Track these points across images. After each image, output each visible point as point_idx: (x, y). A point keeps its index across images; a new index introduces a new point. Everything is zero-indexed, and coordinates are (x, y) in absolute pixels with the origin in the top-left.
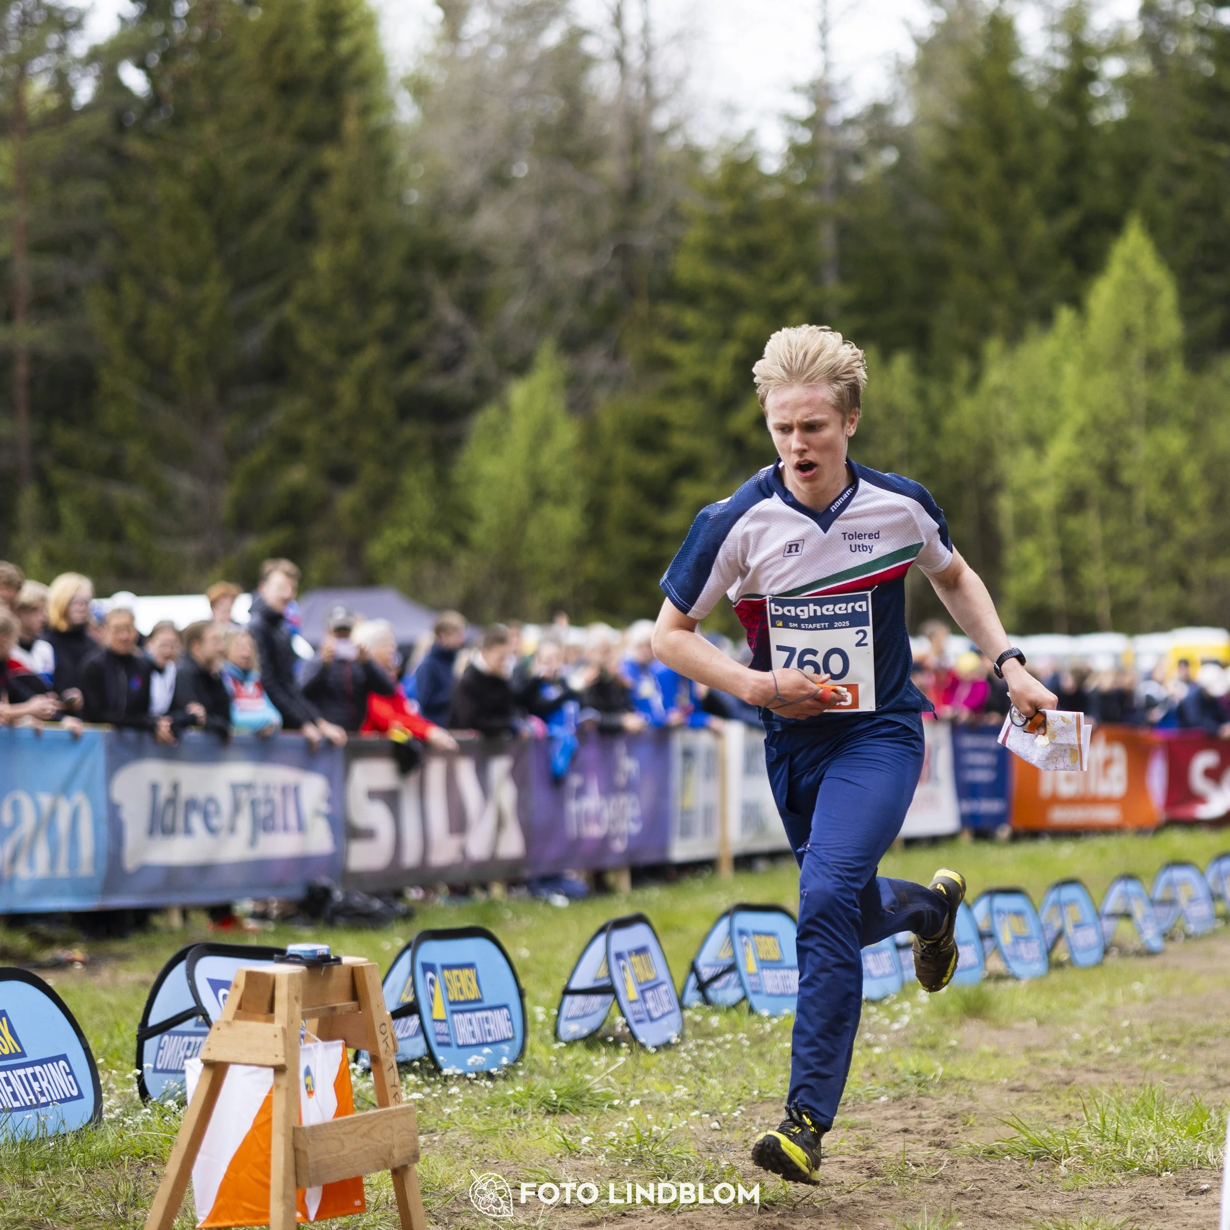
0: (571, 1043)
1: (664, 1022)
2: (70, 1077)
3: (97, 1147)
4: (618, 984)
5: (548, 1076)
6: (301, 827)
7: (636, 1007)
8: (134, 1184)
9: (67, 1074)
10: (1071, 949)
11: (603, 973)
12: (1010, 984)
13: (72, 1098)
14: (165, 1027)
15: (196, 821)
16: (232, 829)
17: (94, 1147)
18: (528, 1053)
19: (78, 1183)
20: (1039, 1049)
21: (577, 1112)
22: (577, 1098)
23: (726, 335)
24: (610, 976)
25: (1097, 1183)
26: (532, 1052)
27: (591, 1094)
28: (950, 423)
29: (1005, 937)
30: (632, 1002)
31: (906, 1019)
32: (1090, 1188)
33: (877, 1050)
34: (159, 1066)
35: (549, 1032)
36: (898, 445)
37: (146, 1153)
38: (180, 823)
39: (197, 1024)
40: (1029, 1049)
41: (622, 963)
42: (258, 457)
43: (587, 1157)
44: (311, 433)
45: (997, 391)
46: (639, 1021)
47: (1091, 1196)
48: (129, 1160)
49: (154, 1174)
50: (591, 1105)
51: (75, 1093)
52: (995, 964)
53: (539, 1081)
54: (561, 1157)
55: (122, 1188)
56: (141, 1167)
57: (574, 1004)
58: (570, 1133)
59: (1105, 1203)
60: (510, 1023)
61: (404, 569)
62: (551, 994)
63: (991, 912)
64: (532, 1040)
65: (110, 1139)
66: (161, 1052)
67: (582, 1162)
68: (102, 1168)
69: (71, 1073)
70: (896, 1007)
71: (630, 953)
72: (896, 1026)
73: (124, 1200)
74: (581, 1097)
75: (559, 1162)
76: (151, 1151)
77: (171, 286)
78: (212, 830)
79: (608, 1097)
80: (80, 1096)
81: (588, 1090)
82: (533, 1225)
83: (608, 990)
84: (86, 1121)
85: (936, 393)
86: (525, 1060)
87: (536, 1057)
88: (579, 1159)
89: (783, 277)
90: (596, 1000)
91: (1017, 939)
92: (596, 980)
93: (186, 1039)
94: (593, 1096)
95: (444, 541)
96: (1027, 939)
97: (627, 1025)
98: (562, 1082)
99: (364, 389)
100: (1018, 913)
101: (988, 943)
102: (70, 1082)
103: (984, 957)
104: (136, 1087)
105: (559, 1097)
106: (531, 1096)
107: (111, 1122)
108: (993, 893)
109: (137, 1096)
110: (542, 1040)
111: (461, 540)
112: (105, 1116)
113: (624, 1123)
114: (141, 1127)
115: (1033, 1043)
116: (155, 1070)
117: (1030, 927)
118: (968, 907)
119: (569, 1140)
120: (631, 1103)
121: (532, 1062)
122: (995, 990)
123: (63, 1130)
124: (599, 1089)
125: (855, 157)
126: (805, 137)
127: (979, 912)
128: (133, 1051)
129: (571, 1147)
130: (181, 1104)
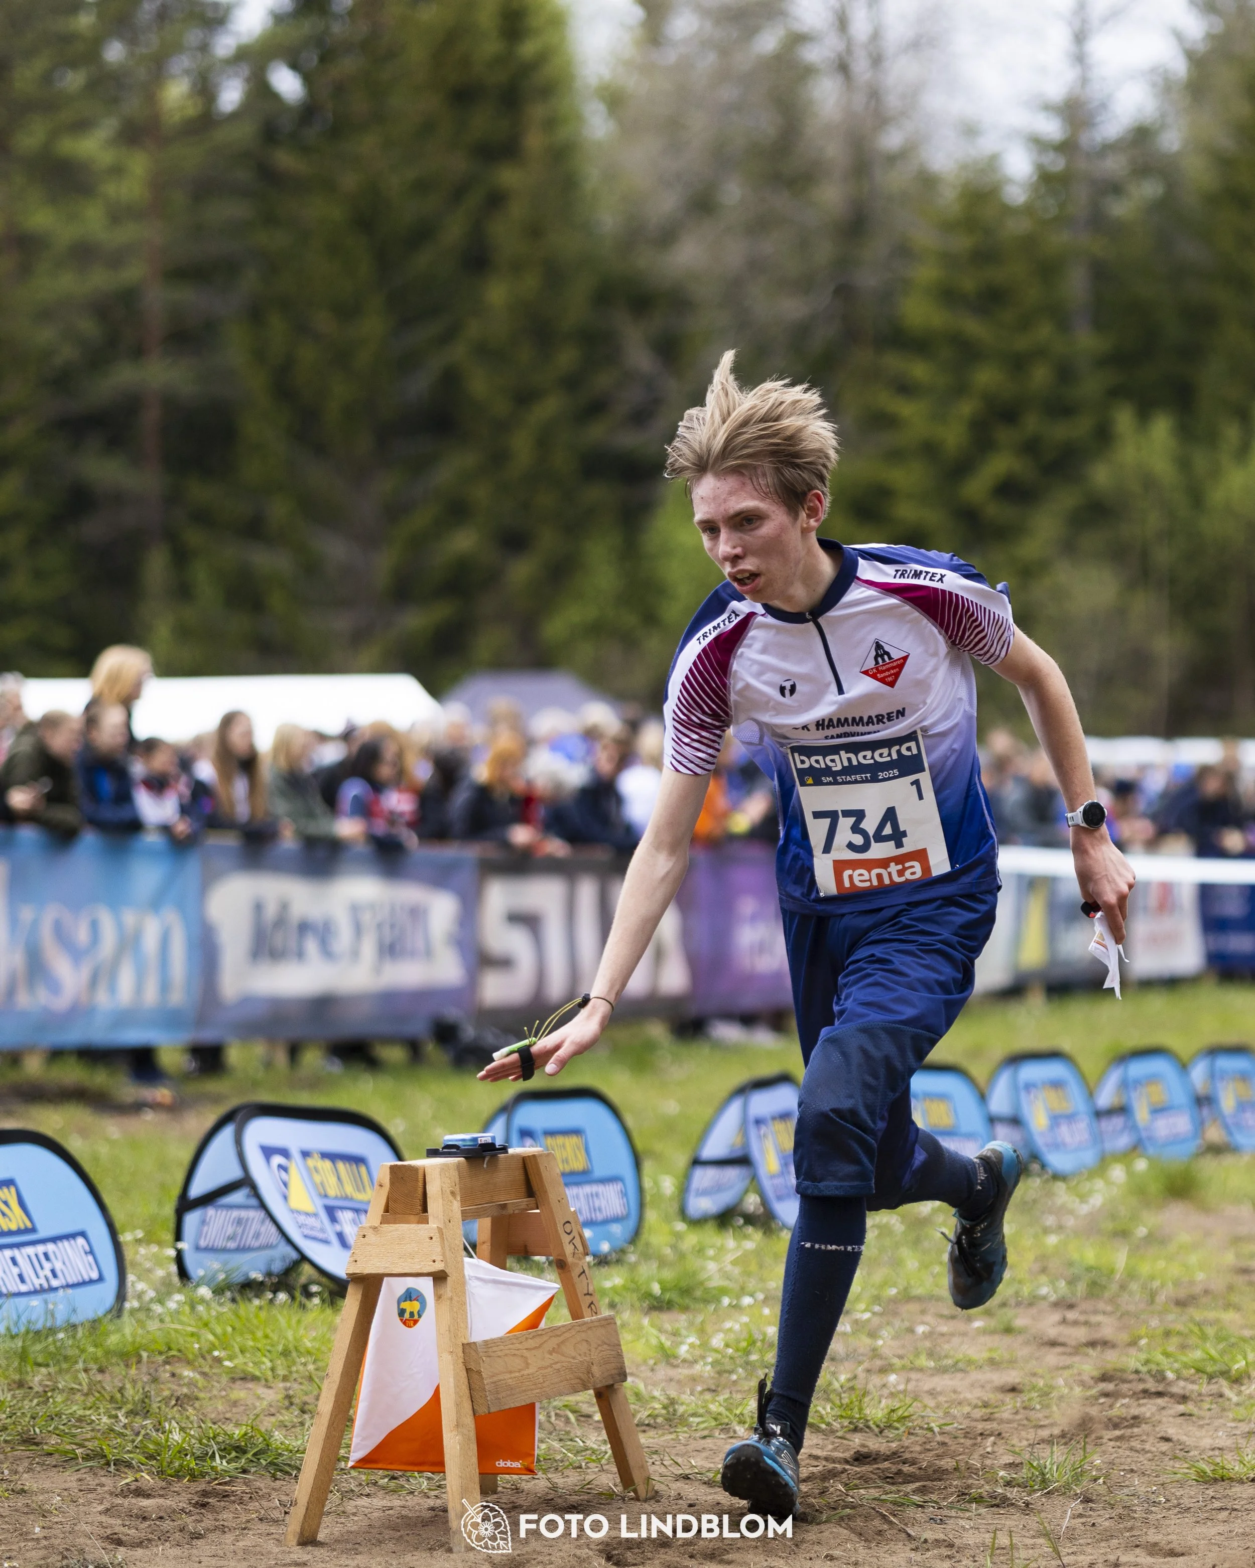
0: (697, 1222)
2: (90, 1258)
3: (113, 1340)
4: (756, 1153)
5: (663, 1263)
6: (428, 952)
7: (778, 1181)
8: (145, 1388)
9: (86, 1253)
11: (738, 1141)
12: (1228, 1160)
13: (91, 1282)
14: (209, 1199)
15: (311, 946)
16: (353, 954)
17: (109, 1342)
18: (644, 1235)
19: (80, 1384)
21: (685, 1309)
22: (686, 1292)
23: (960, 389)
24: (746, 1145)
26: (649, 1233)
27: (704, 1289)
28: (1217, 496)
29: (1227, 1102)
30: (772, 1177)
31: (1097, 1201)
33: (1053, 1240)
34: (203, 1243)
35: (674, 1208)
36: (1154, 521)
37: (170, 1349)
38: (292, 946)
39: (248, 1196)
40: (1236, 1241)
41: (763, 1129)
42: (420, 519)
43: (686, 1365)
44: (481, 493)
46: (780, 1198)
48: (148, 1357)
49: (173, 1375)
50: (704, 1301)
51: (95, 1275)
52: (1214, 1134)
53: (647, 1270)
54: (655, 1364)
55: (130, 1391)
56: (159, 1366)
57: (704, 1177)
58: (671, 1335)
60: (625, 1200)
61: (585, 651)
63: (1212, 1075)
64: (651, 1216)
65: (128, 1331)
67: (680, 1370)
68: (116, 1366)
69: (91, 1252)
70: (1087, 1185)
71: (774, 1118)
72: (1084, 1209)
73: (130, 1406)
74: (694, 1290)
76: (173, 1346)
78: (327, 953)
79: (722, 1292)
80: (101, 1279)
81: (702, 1283)
82: (602, 1449)
83: (742, 1160)
85: (1201, 461)
86: (641, 1243)
87: (654, 1238)
88: (677, 1366)
89: (1025, 324)
90: (732, 1174)
91: (1242, 1106)
92: (732, 1147)
93: (235, 1213)
94: (707, 1290)
95: (630, 619)
97: (765, 1202)
98: (670, 1274)
99: (543, 443)
100: (1243, 1077)
101: (1205, 1111)
102: (90, 1264)
103: (1200, 1126)
104: (174, 1268)
105: (664, 1290)
106: (634, 1290)
107: (133, 1312)
108: (1214, 1051)
109: (175, 1279)
110: (665, 1219)
111: (650, 619)
112: (128, 1305)
113: (736, 1324)
114: (168, 1318)
115: (1242, 1231)
116: (198, 1248)
118: (1184, 1067)
119: (668, 1344)
120: (747, 1301)
121: (647, 1244)
122: (1209, 1167)
123: (74, 1319)
124: (716, 1282)
125: (1115, 188)
126: (1057, 164)
127: (1198, 1073)
128: (171, 1227)
129: (669, 1352)
130: (219, 1291)
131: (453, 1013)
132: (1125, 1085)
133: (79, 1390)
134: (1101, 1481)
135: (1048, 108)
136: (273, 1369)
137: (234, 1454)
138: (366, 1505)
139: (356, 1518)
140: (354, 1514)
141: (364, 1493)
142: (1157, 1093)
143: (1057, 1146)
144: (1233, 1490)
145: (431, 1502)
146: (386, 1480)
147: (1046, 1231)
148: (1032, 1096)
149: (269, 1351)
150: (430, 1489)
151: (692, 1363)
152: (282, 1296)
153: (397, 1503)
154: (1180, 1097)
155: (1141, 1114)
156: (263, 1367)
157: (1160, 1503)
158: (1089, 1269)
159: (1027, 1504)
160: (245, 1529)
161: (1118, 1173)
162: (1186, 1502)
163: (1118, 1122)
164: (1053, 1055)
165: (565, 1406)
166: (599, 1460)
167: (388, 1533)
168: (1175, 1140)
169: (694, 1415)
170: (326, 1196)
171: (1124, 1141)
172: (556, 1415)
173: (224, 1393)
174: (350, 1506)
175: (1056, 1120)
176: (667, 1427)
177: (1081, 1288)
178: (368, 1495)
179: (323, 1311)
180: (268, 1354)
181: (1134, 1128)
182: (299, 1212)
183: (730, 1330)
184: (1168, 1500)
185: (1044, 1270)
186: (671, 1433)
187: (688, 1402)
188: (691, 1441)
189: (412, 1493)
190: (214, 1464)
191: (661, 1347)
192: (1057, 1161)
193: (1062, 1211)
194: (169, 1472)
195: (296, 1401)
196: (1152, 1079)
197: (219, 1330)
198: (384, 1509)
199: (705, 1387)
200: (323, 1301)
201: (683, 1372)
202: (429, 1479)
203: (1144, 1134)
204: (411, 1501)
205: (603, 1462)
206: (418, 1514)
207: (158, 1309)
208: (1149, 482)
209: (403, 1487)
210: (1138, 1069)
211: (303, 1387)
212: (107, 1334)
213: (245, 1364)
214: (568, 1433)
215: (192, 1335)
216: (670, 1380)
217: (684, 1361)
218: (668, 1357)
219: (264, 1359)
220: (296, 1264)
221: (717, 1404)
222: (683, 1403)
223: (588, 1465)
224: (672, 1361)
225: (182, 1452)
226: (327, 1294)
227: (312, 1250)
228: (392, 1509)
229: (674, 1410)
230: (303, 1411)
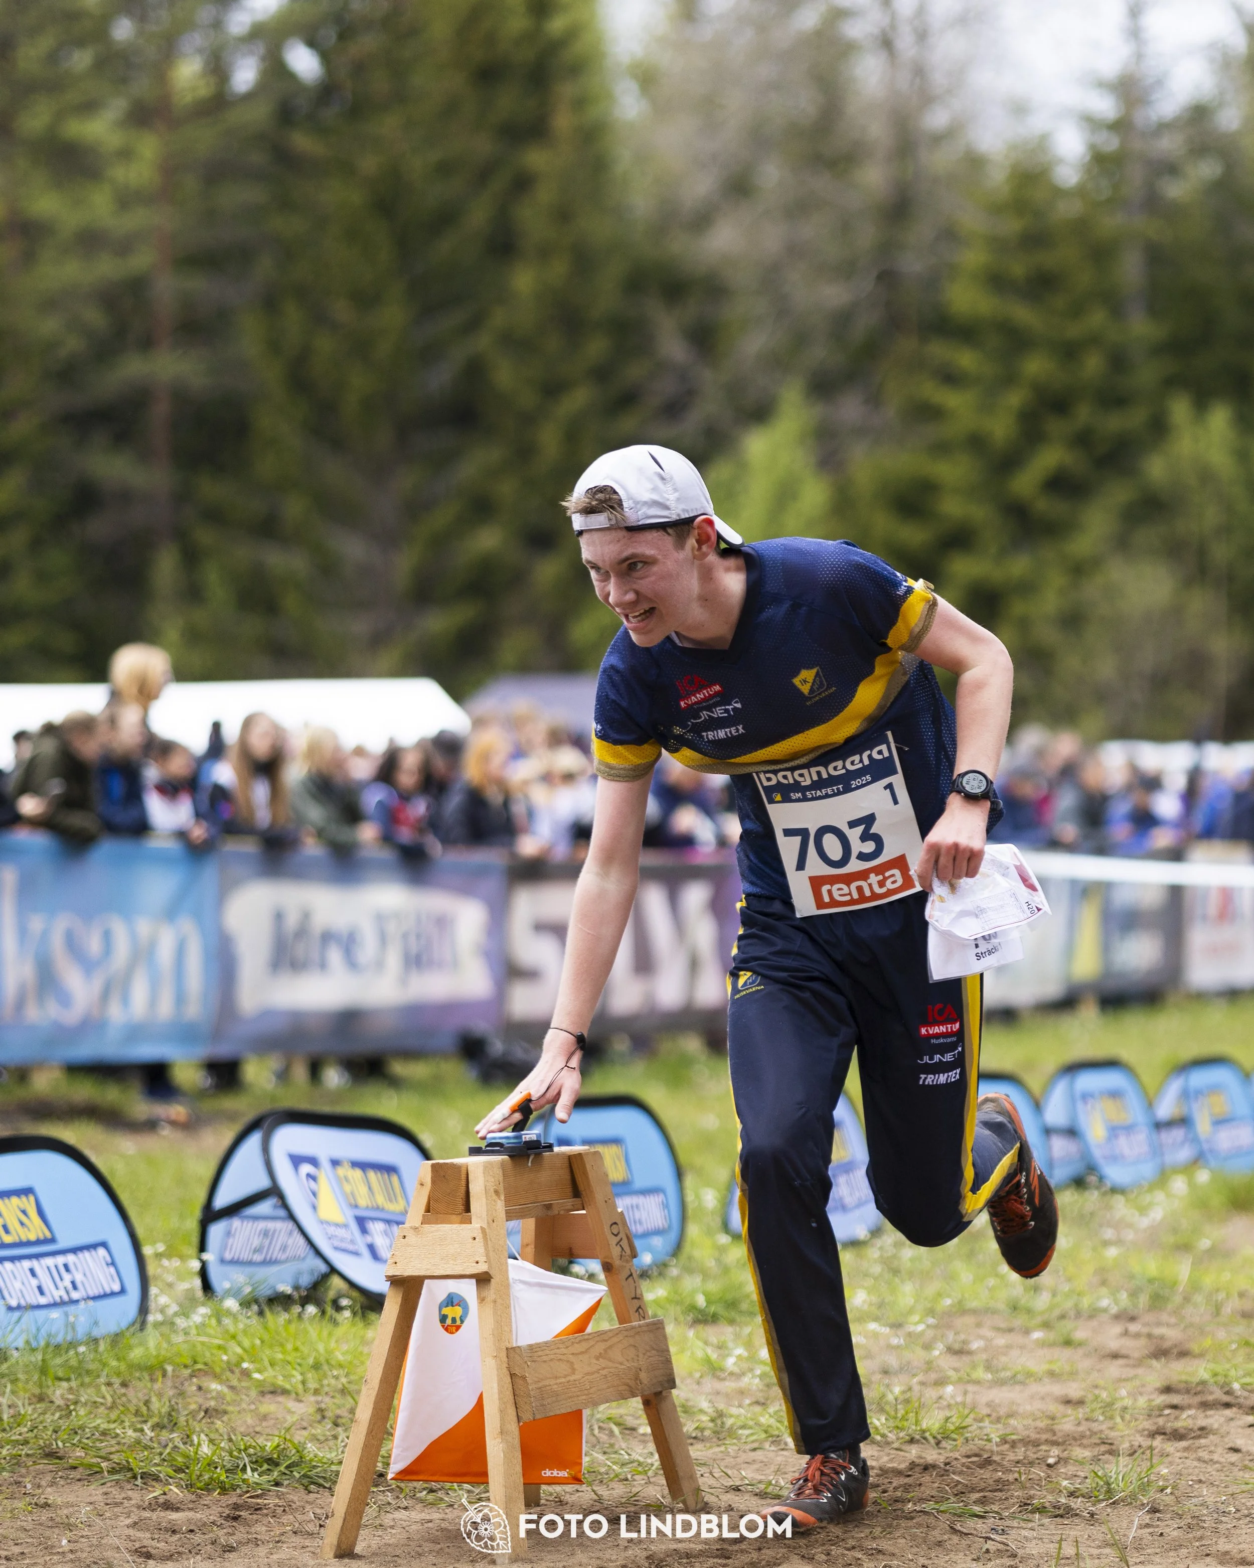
1: (857, 1213)
2: (112, 1270)
3: (136, 1354)
5: (706, 1275)
6: (455, 964)
8: (171, 1402)
9: (107, 1264)
13: (113, 1294)
14: (234, 1210)
15: (335, 955)
16: (378, 965)
17: (132, 1355)
18: (687, 1248)
19: (104, 1397)
21: (732, 1322)
22: (732, 1304)
23: (1009, 379)
26: (692, 1246)
31: (1158, 1214)
33: (1112, 1252)
34: (228, 1256)
35: (717, 1222)
36: (1211, 516)
37: (195, 1362)
38: (314, 956)
39: (275, 1207)
42: (441, 517)
43: (733, 1378)
44: (507, 489)
48: (173, 1371)
49: (200, 1388)
51: (116, 1287)
53: (691, 1283)
54: (701, 1377)
55: (155, 1404)
56: (185, 1380)
58: (717, 1347)
60: (666, 1212)
64: (693, 1231)
65: (152, 1344)
66: (231, 1241)
67: (727, 1383)
68: (140, 1379)
69: (113, 1264)
70: (1147, 1198)
72: (1144, 1223)
73: (155, 1420)
74: (740, 1303)
75: (698, 1383)
76: (199, 1359)
78: (352, 966)
80: (123, 1291)
81: (748, 1296)
82: (649, 1461)
84: (124, 1324)
86: (682, 1257)
87: (697, 1254)
88: (724, 1379)
89: (1076, 311)
93: (262, 1225)
98: (713, 1287)
102: (112, 1276)
104: (198, 1282)
105: (709, 1302)
106: (677, 1303)
107: (157, 1325)
109: (199, 1293)
110: (709, 1233)
112: (151, 1318)
114: (194, 1331)
116: (222, 1261)
118: (1248, 1079)
119: (714, 1356)
121: (690, 1258)
123: (96, 1333)
125: (1171, 169)
126: (1111, 143)
128: (195, 1239)
129: (715, 1365)
130: (246, 1304)
131: (481, 1026)
132: (1185, 1096)
133: (102, 1404)
134: (1168, 1491)
135: (1102, 85)
136: (303, 1383)
137: (266, 1466)
138: (404, 1518)
139: (394, 1531)
140: (392, 1527)
141: (402, 1506)
142: (1219, 1104)
143: (1115, 1158)
146: (425, 1493)
147: (1105, 1244)
148: (1089, 1106)
149: (300, 1365)
150: (470, 1502)
151: (740, 1376)
152: (311, 1309)
153: (436, 1516)
154: (1243, 1108)
155: (1203, 1125)
156: (294, 1380)
157: (1229, 1513)
158: (1152, 1281)
159: (1092, 1515)
160: (278, 1542)
161: (1179, 1185)
163: (1178, 1134)
164: (1110, 1064)
165: (609, 1419)
166: (646, 1472)
167: (427, 1546)
168: (1238, 1152)
169: (743, 1427)
170: (356, 1206)
171: (1185, 1153)
172: (600, 1428)
173: (253, 1407)
174: (387, 1519)
175: (1114, 1131)
176: (715, 1440)
177: (1143, 1300)
178: (406, 1508)
179: (354, 1324)
180: (298, 1367)
181: (1195, 1140)
184: (1238, 1510)
185: (1104, 1283)
186: (718, 1446)
187: (736, 1414)
188: (741, 1453)
189: (451, 1506)
190: (245, 1477)
191: (708, 1361)
192: (1115, 1173)
193: (1119, 1225)
194: (199, 1485)
195: (329, 1414)
196: (1215, 1089)
197: (246, 1343)
198: (423, 1522)
199: (754, 1400)
200: (354, 1314)
201: (730, 1385)
202: (469, 1491)
203: (1206, 1147)
204: (451, 1514)
205: (650, 1473)
207: (181, 1322)
208: (1206, 476)
209: (441, 1499)
210: (1200, 1078)
211: (336, 1401)
212: (130, 1348)
213: (275, 1377)
214: (612, 1445)
215: (220, 1347)
216: (718, 1393)
217: (732, 1374)
218: (714, 1370)
219: (294, 1372)
220: (325, 1277)
221: (767, 1416)
222: (731, 1416)
223: (636, 1477)
224: (719, 1373)
225: (212, 1465)
226: (358, 1307)
227: (341, 1262)
228: (431, 1521)
229: (723, 1423)
230: (336, 1425)
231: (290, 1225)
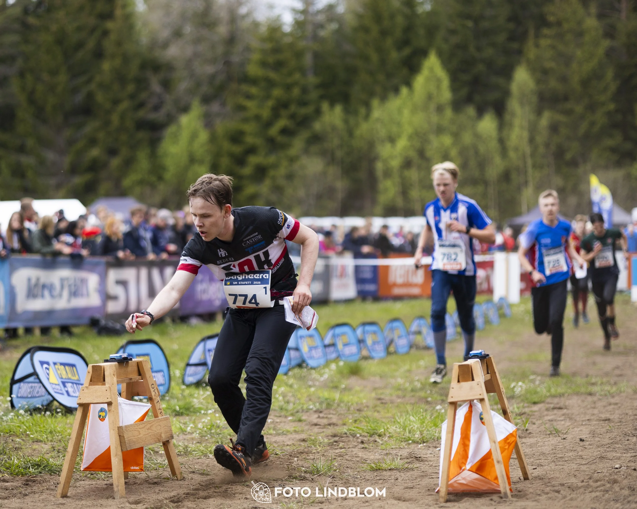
0: (188, 386)
5: (178, 399)
6: (88, 295)
8: (3, 445)
10: (396, 347)
11: (202, 357)
12: (370, 362)
14: (21, 380)
15: (46, 293)
16: (60, 295)
18: (171, 390)
20: (380, 388)
21: (188, 415)
22: (188, 409)
23: (268, 97)
24: (205, 358)
25: (395, 446)
26: (173, 389)
27: (194, 408)
28: (358, 133)
29: (369, 341)
31: (326, 376)
32: (392, 449)
33: (312, 389)
34: (19, 395)
35: (180, 381)
36: (336, 142)
37: (10, 432)
38: (40, 293)
39: (35, 379)
40: (375, 389)
42: (80, 145)
43: (189, 434)
44: (101, 135)
45: (378, 120)
47: (392, 452)
48: (3, 434)
49: (12, 440)
50: (194, 412)
52: (365, 353)
53: (173, 402)
54: (179, 434)
56: (7, 437)
57: (191, 370)
58: (184, 424)
59: (397, 455)
60: (164, 378)
61: (138, 190)
62: (182, 365)
63: (364, 332)
64: (173, 384)
66: (20, 390)
67: (187, 436)
70: (323, 371)
72: (322, 379)
74: (190, 408)
75: (178, 436)
76: (12, 431)
77: (45, 76)
78: (52, 296)
79: (201, 409)
81: (193, 406)
82: (164, 463)
83: (204, 364)
85: (352, 121)
86: (170, 393)
87: (174, 392)
88: (186, 435)
89: (290, 74)
90: (200, 369)
91: (374, 343)
92: (200, 359)
93: (30, 385)
94: (195, 408)
95: (153, 179)
96: (378, 343)
98: (181, 403)
99: (122, 117)
100: (375, 333)
101: (362, 345)
103: (360, 350)
104: (9, 404)
105: (180, 409)
106: (169, 408)
108: (364, 324)
109: (10, 408)
110: (178, 384)
111: (160, 178)
113: (206, 420)
114: (9, 421)
115: (377, 385)
116: (18, 397)
117: (379, 338)
118: (354, 330)
119: (183, 427)
120: (210, 412)
121: (172, 393)
122: (364, 364)
124: (197, 405)
125: (321, 26)
126: (301, 18)
127: (359, 332)
128: (8, 390)
129: (183, 430)
130: (26, 411)
131: (97, 316)
132: (334, 336)
134: (338, 471)
136: (47, 438)
137: (36, 467)
138: (83, 483)
140: (79, 487)
141: (82, 479)
142: (345, 339)
143: (311, 358)
144: (383, 473)
145: (106, 482)
146: (90, 475)
147: (310, 386)
148: (303, 340)
149: (45, 432)
150: (105, 478)
151: (192, 433)
152: (48, 413)
153: (94, 483)
154: (353, 340)
155: (340, 346)
156: (44, 437)
157: (358, 478)
158: (326, 399)
159: (312, 479)
160: (42, 492)
161: (333, 366)
162: (367, 477)
163: (332, 349)
165: (149, 449)
166: (163, 467)
167: (92, 493)
168: (352, 355)
169: (194, 451)
170: (62, 378)
171: (334, 356)
173: (30, 446)
174: (78, 484)
175: (311, 348)
176: (185, 455)
177: (324, 406)
178: (84, 480)
179: (62, 418)
181: (337, 351)
182: (53, 384)
183: (204, 422)
184: (361, 477)
185: (310, 400)
186: (186, 457)
187: (192, 446)
188: (194, 460)
189: (99, 479)
190: (30, 470)
191: (181, 428)
192: (311, 363)
193: (314, 380)
194: (14, 473)
195: (56, 449)
196: (344, 334)
197: (27, 425)
198: (90, 485)
199: (197, 442)
200: (62, 414)
201: (189, 436)
202: (104, 474)
203: (341, 353)
204: (99, 482)
205: (165, 467)
206: (101, 486)
207: (5, 418)
208: (334, 128)
209: (95, 477)
210: (339, 330)
211: (58, 444)
213: (37, 436)
214: (151, 458)
215: (18, 426)
216: (185, 439)
217: (189, 433)
218: (183, 432)
219: (44, 435)
220: (52, 402)
221: (202, 447)
222: (190, 447)
223: (159, 469)
224: (184, 433)
225: (18, 467)
226: (64, 412)
227: (57, 397)
228: (92, 485)
229: (187, 450)
230: (59, 452)
231: (40, 385)
